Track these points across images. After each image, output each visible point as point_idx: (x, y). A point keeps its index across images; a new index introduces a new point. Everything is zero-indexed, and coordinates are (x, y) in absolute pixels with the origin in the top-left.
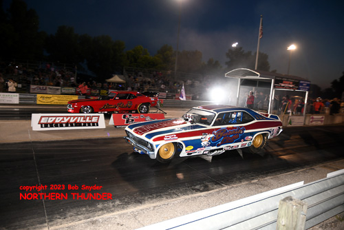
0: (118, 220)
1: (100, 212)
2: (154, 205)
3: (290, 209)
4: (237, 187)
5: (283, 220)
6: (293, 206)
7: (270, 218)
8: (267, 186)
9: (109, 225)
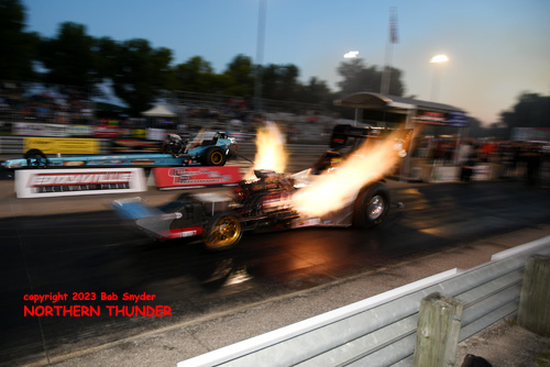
0: (166, 341)
1: (135, 330)
2: (224, 313)
3: (437, 312)
4: (354, 280)
5: (427, 329)
6: (441, 307)
7: (405, 327)
8: (400, 276)
9: (151, 350)
